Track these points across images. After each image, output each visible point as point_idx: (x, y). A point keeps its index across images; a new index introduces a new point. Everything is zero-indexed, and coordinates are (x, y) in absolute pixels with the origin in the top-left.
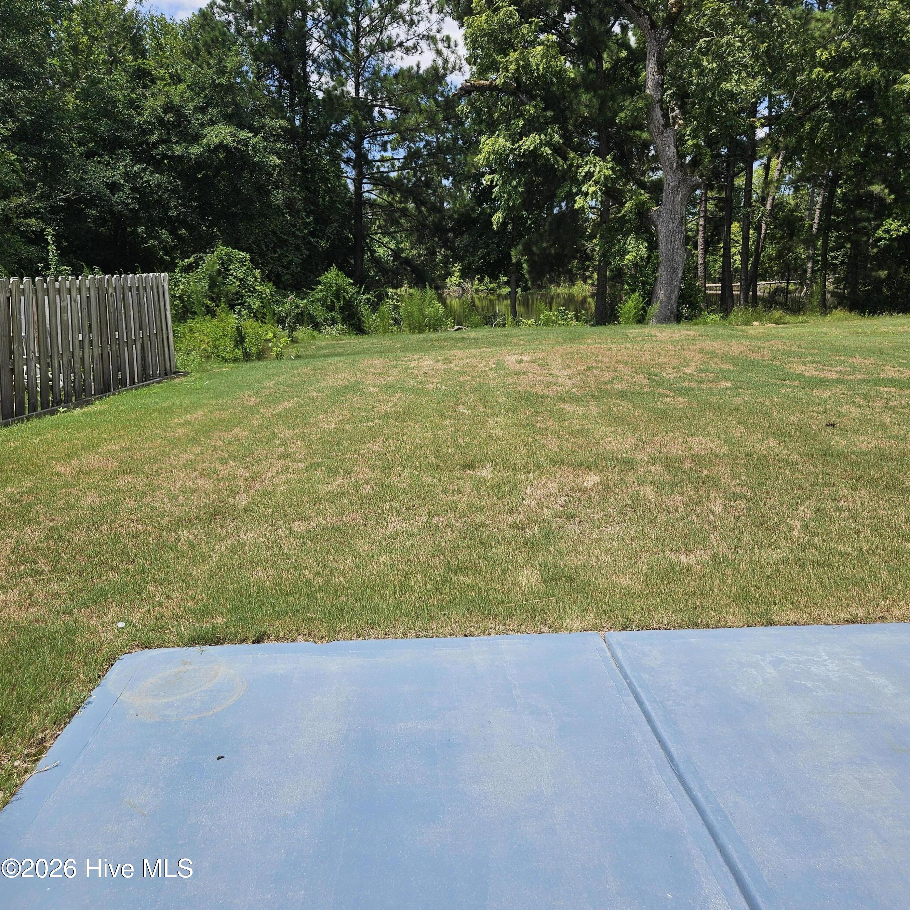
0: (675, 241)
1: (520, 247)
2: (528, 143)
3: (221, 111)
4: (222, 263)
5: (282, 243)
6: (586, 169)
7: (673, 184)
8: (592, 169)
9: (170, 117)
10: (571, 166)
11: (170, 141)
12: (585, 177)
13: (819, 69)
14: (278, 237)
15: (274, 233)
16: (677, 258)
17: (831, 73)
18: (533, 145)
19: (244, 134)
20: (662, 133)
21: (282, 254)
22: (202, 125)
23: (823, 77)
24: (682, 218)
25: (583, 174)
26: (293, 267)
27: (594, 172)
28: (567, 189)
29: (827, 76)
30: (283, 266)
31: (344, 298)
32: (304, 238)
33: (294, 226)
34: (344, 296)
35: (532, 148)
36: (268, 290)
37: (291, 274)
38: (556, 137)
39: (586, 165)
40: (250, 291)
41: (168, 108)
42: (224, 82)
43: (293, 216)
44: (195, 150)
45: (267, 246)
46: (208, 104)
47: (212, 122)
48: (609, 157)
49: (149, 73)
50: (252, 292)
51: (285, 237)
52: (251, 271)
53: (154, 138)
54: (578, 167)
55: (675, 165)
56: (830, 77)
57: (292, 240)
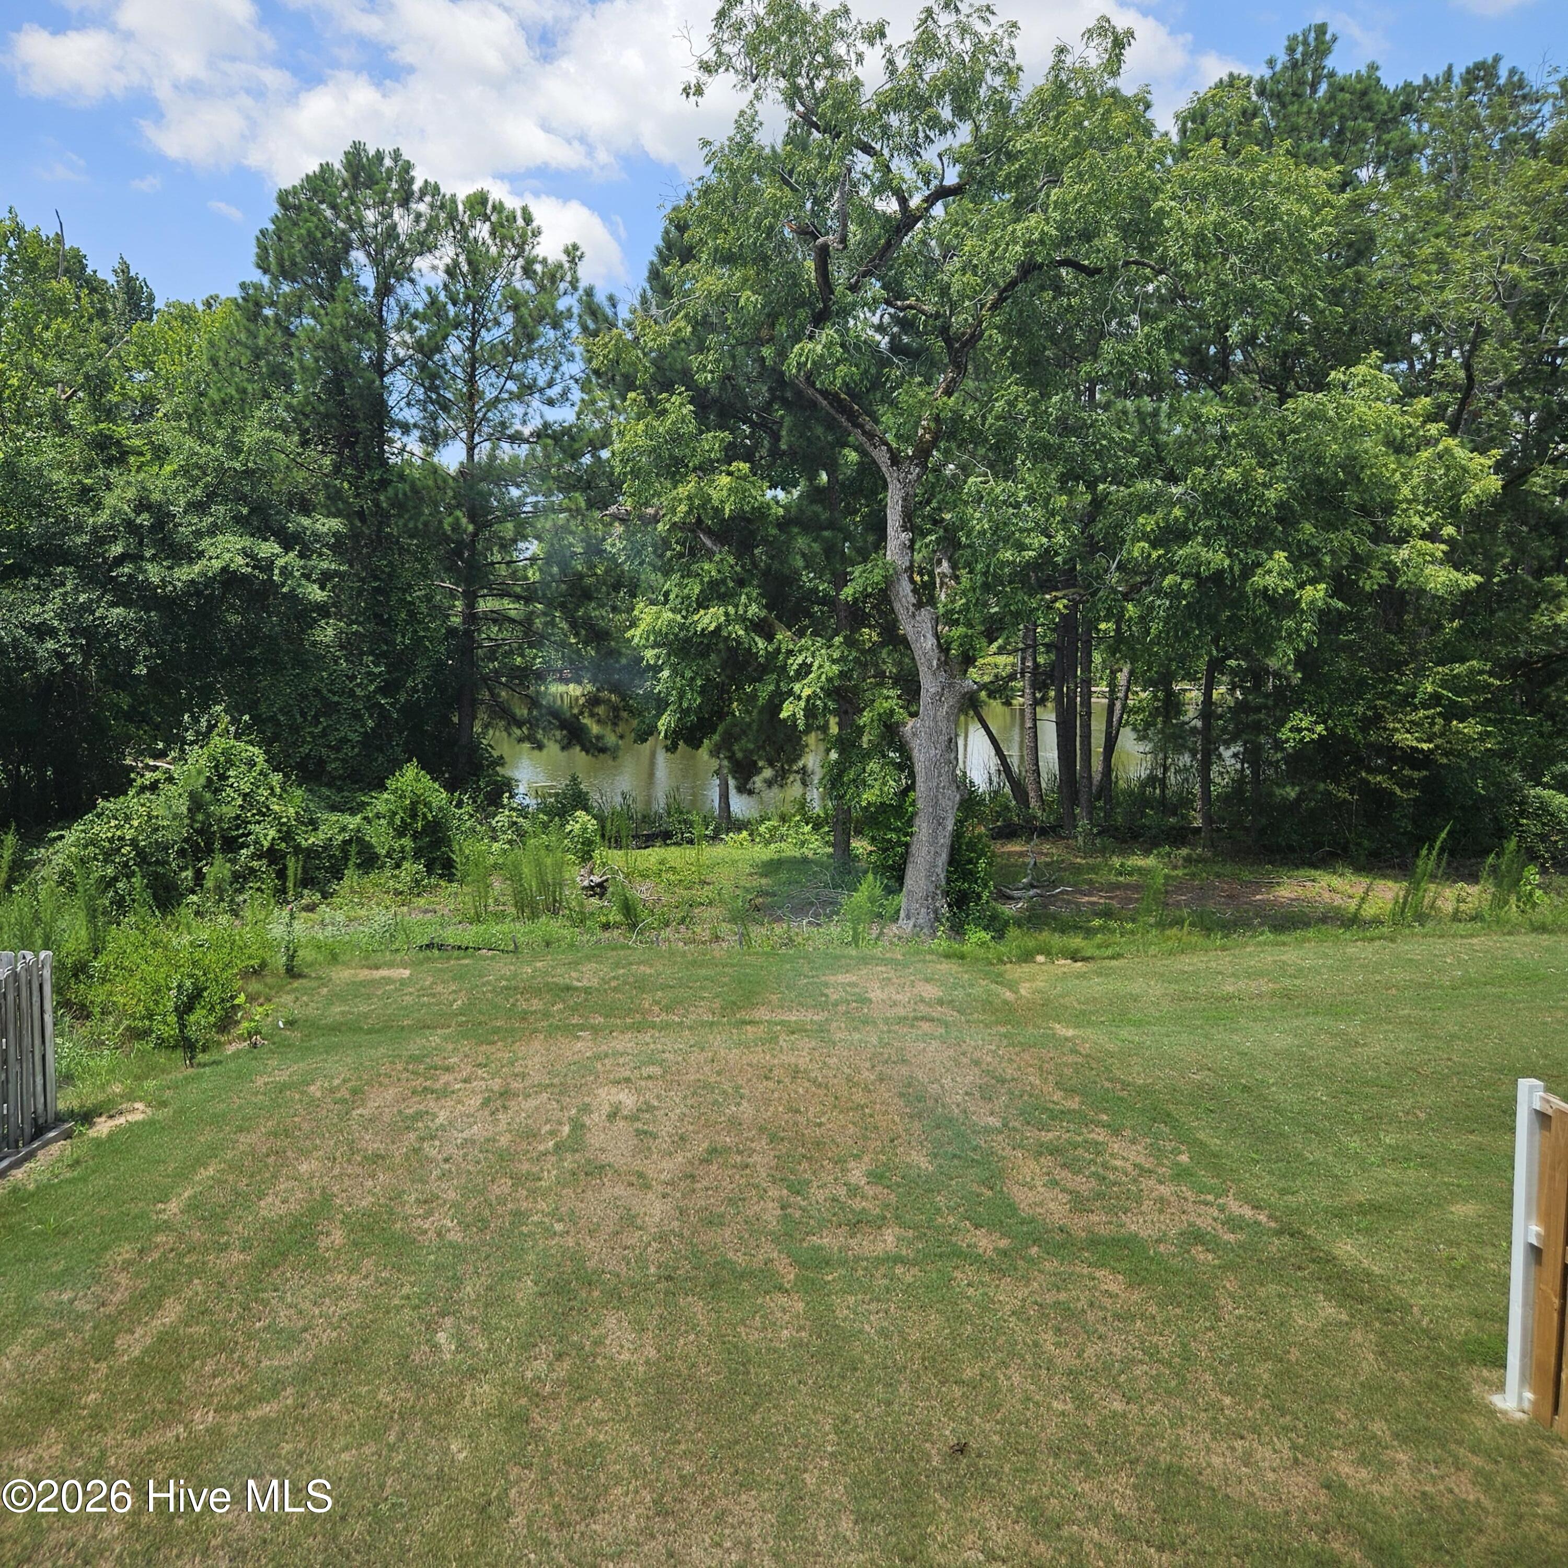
0: (940, 775)
1: (716, 737)
2: (706, 620)
3: (231, 510)
4: (216, 767)
5: (330, 709)
6: (800, 660)
7: (932, 690)
8: (809, 660)
9: (144, 519)
10: (778, 650)
11: (142, 558)
12: (798, 672)
13: (1142, 544)
14: (323, 698)
15: (317, 691)
16: (943, 802)
17: (1161, 552)
18: (714, 625)
19: (269, 548)
20: (914, 616)
21: (329, 726)
22: (198, 534)
23: (1150, 555)
24: (950, 740)
25: (795, 667)
26: (347, 749)
27: (811, 665)
28: (772, 687)
29: (1155, 555)
30: (329, 746)
31: (425, 817)
32: (368, 698)
33: (352, 678)
34: (424, 814)
35: (712, 628)
36: (292, 810)
37: (343, 760)
38: (754, 609)
39: (800, 651)
40: (260, 813)
41: (142, 505)
42: (237, 465)
43: (352, 662)
44: (185, 573)
45: (303, 715)
46: (211, 496)
47: (213, 530)
48: (838, 640)
49: (118, 443)
50: (264, 815)
51: (336, 699)
52: (266, 776)
53: (117, 549)
54: (790, 653)
55: (935, 663)
56: (1159, 557)
57: (347, 703)
